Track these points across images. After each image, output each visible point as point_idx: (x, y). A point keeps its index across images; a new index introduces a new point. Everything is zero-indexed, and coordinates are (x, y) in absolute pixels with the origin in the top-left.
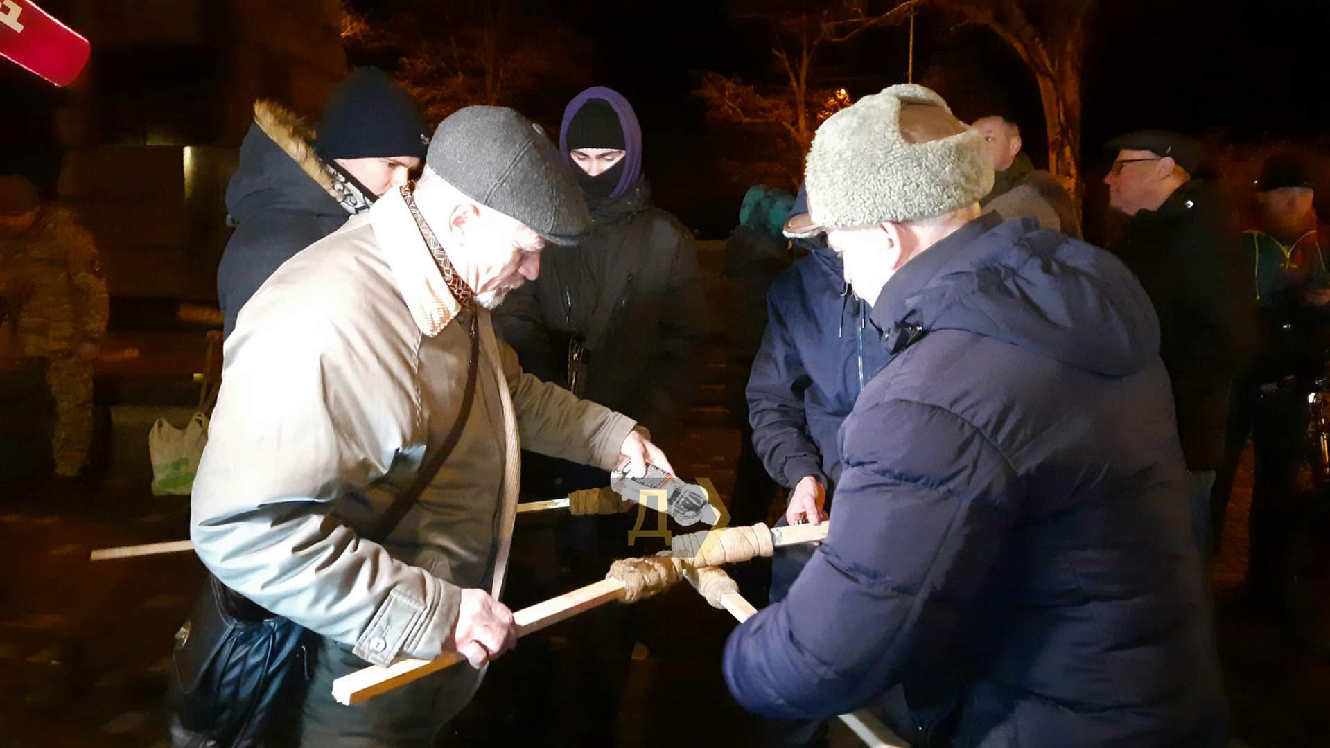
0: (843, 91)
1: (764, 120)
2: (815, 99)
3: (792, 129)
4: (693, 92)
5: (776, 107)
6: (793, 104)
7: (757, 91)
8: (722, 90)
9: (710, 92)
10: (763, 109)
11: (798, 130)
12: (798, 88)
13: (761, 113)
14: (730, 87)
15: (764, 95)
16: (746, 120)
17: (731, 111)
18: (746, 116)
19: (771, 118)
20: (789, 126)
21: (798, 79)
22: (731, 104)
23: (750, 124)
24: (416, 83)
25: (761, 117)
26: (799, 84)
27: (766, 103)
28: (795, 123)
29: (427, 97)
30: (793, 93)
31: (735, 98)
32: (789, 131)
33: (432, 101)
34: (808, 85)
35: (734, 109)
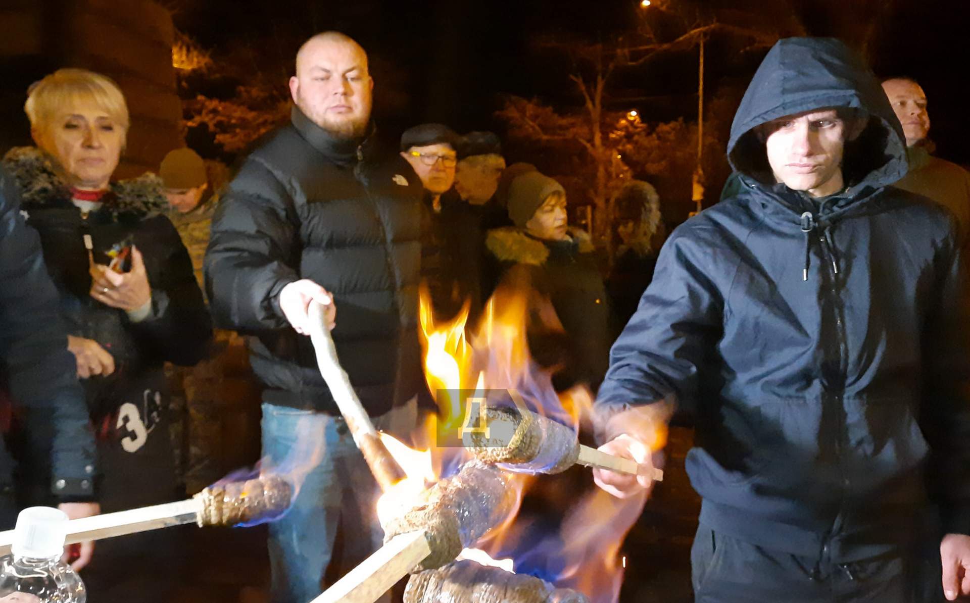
0: (634, 113)
1: (561, 138)
2: (608, 120)
3: (588, 145)
4: (497, 113)
5: (573, 125)
6: (588, 122)
7: (555, 112)
8: (523, 112)
9: (512, 113)
10: (561, 127)
11: (593, 145)
12: (594, 108)
13: (558, 132)
14: (530, 108)
15: (562, 115)
16: (545, 137)
17: (531, 130)
18: (546, 134)
19: (569, 135)
20: (585, 143)
21: (593, 100)
22: (531, 123)
23: (548, 141)
24: (251, 108)
25: (559, 135)
26: (594, 104)
27: (564, 122)
28: (591, 140)
29: (261, 120)
30: (588, 113)
31: (535, 117)
32: (585, 148)
33: (264, 123)
34: (603, 106)
35: (533, 127)
